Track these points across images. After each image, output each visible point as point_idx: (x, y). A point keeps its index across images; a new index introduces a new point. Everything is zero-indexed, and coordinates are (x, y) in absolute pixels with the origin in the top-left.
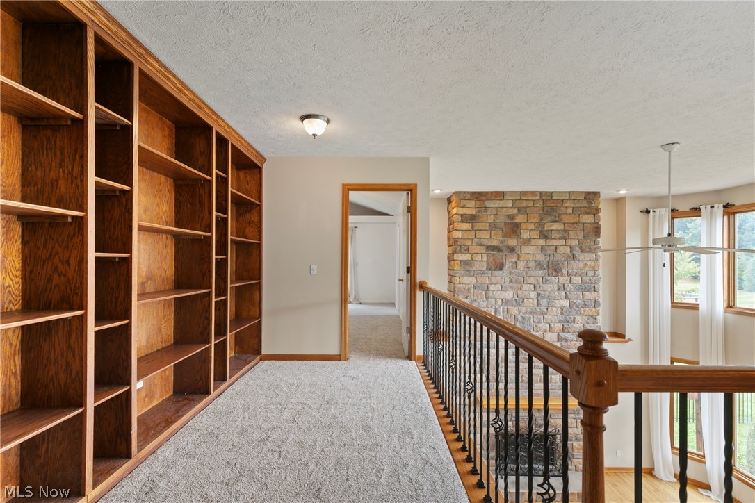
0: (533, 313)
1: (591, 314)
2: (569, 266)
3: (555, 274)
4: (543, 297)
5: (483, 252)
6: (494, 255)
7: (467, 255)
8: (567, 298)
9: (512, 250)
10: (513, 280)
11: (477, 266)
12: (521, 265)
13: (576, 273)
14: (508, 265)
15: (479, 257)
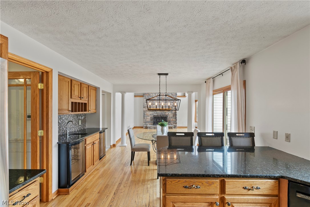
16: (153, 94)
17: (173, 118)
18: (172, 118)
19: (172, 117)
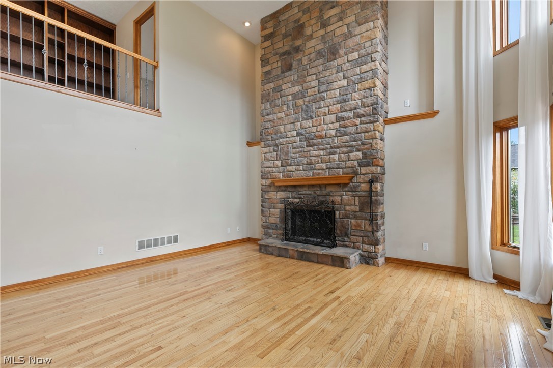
0: (315, 101)
1: (367, 86)
2: (346, 45)
3: (332, 57)
4: (323, 83)
5: (278, 59)
6: (285, 59)
7: (267, 67)
8: (344, 78)
9: (297, 50)
10: (300, 76)
11: (274, 73)
12: (305, 61)
13: (353, 49)
14: (295, 64)
15: (275, 65)
16: (289, 126)
17: (361, 218)
18: (356, 217)
19: (358, 214)
